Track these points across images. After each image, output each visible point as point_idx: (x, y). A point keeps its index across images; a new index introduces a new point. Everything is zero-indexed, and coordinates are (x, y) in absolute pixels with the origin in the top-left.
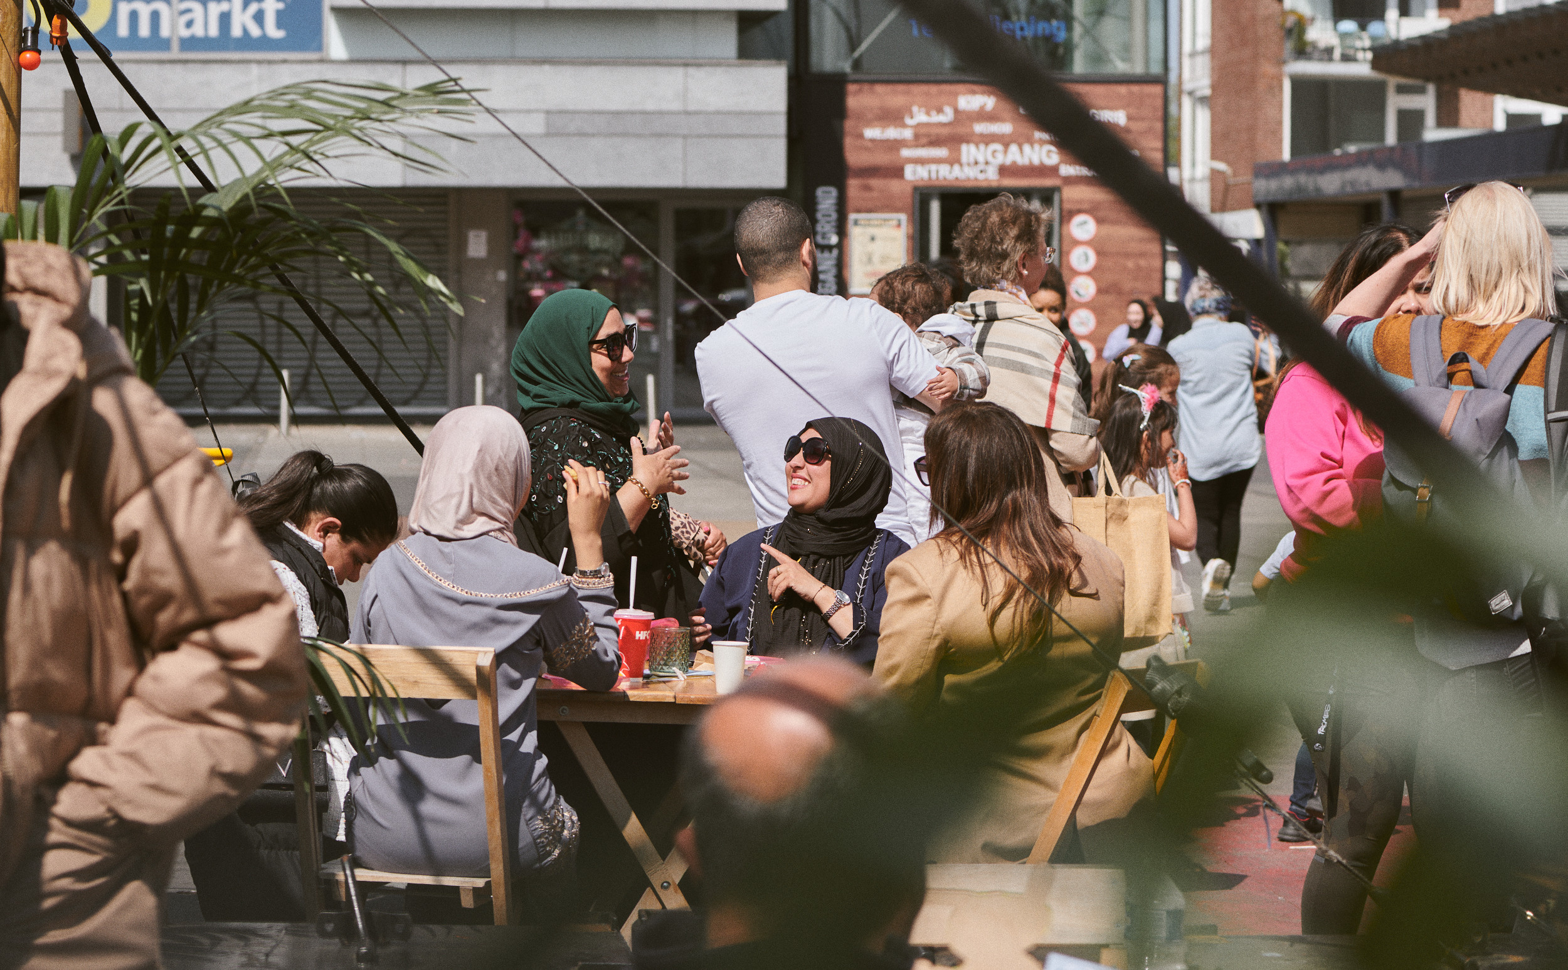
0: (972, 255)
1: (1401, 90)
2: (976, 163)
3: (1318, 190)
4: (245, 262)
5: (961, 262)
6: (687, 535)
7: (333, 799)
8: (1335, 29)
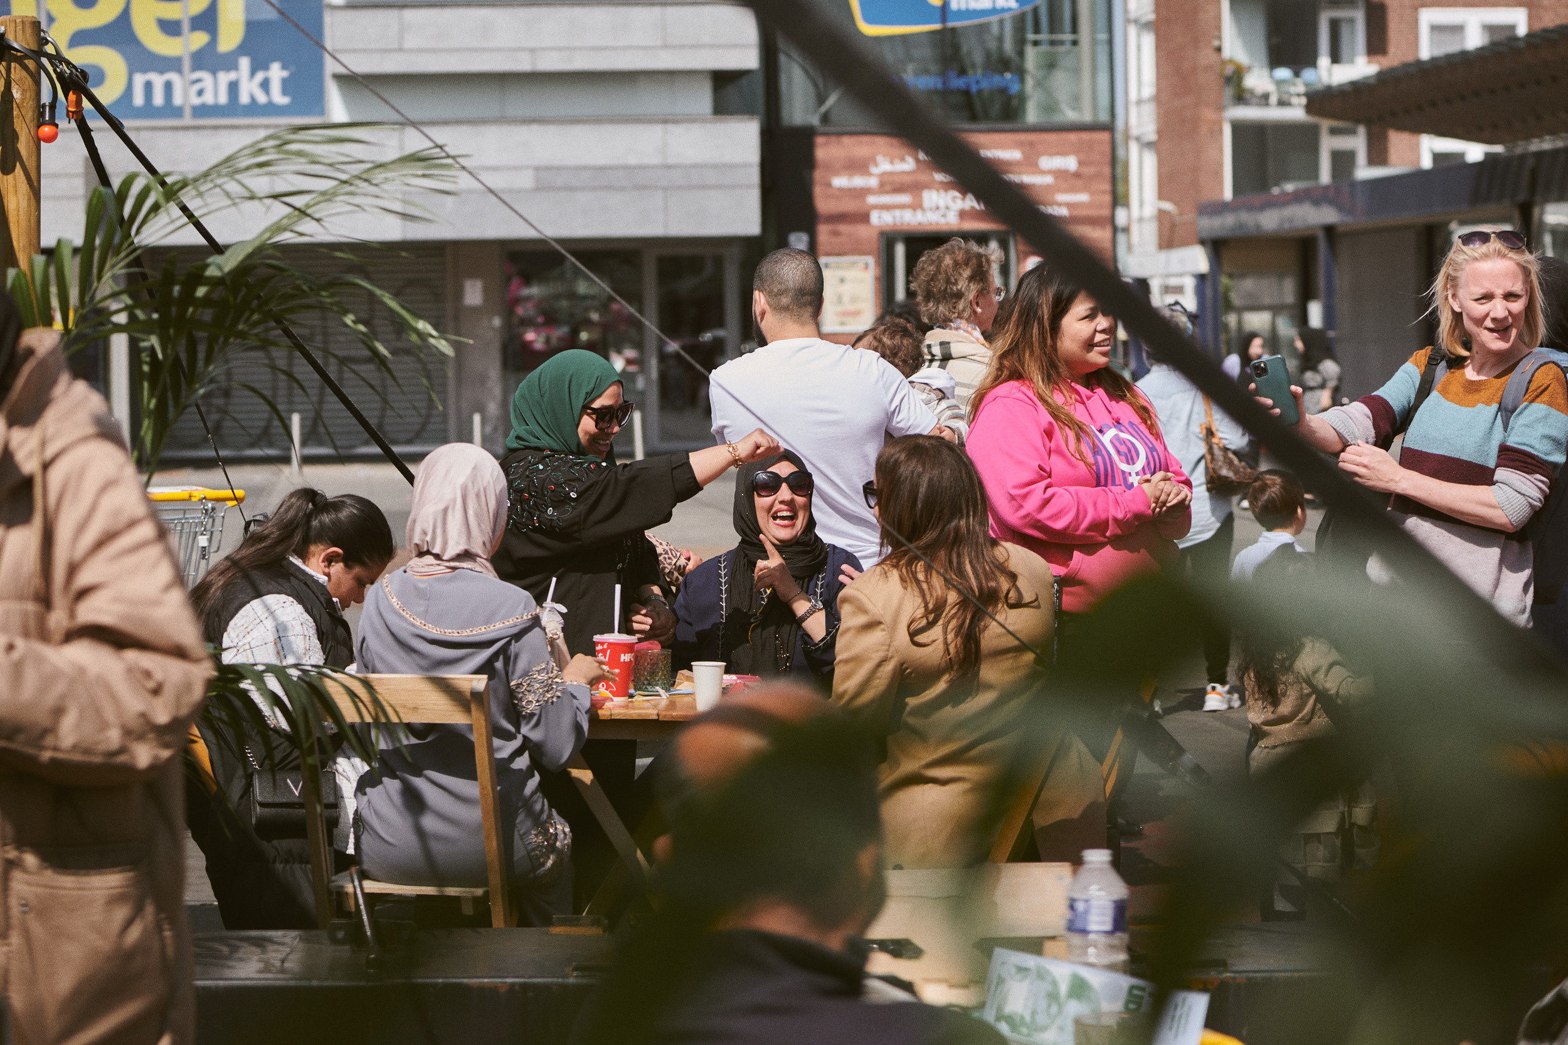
0: (929, 296)
1: (1334, 132)
2: (938, 208)
3: (1258, 226)
4: (248, 318)
5: (918, 304)
6: (669, 561)
7: (342, 814)
8: (1271, 77)
